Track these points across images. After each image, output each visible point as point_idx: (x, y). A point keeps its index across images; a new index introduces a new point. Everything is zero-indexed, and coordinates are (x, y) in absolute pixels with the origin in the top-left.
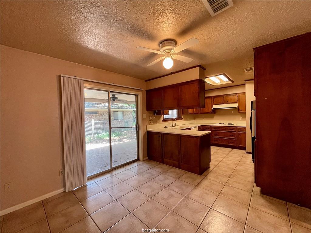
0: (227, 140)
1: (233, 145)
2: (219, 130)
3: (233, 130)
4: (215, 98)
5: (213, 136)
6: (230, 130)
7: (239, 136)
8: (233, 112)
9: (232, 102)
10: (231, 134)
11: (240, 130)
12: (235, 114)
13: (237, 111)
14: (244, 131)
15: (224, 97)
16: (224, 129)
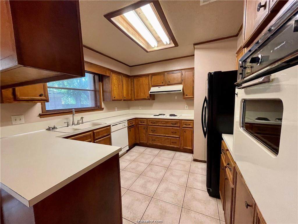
0: (168, 139)
1: (176, 146)
2: (157, 124)
3: (175, 124)
4: (153, 77)
5: (150, 134)
6: (172, 124)
7: (184, 133)
8: (176, 97)
9: (176, 82)
10: (173, 131)
11: (185, 125)
12: (178, 101)
13: (182, 96)
14: (190, 126)
15: (164, 75)
16: (164, 122)
